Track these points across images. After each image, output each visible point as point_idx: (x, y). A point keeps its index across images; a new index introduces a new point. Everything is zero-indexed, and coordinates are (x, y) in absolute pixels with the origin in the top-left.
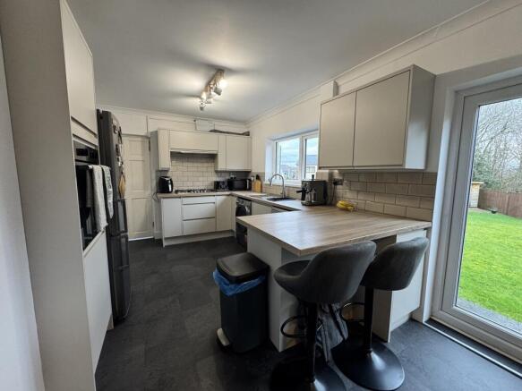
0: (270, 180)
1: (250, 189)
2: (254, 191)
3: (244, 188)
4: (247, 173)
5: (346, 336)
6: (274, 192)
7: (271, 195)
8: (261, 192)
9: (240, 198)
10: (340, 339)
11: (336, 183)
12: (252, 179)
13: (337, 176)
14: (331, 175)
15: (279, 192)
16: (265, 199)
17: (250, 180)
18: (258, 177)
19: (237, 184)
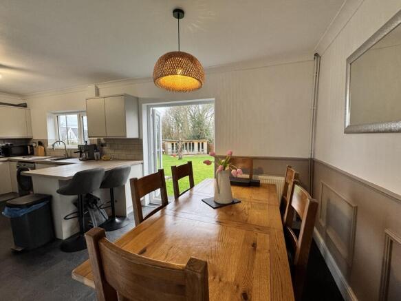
0: (53, 145)
1: (32, 154)
2: (38, 155)
3: (25, 154)
4: (28, 140)
5: (107, 218)
6: (58, 154)
7: (55, 157)
8: (45, 155)
9: (20, 162)
10: (104, 220)
11: (103, 145)
12: (34, 145)
13: (103, 142)
14: (99, 141)
15: (63, 154)
16: (48, 160)
17: (31, 146)
18: (40, 143)
19: (15, 150)
